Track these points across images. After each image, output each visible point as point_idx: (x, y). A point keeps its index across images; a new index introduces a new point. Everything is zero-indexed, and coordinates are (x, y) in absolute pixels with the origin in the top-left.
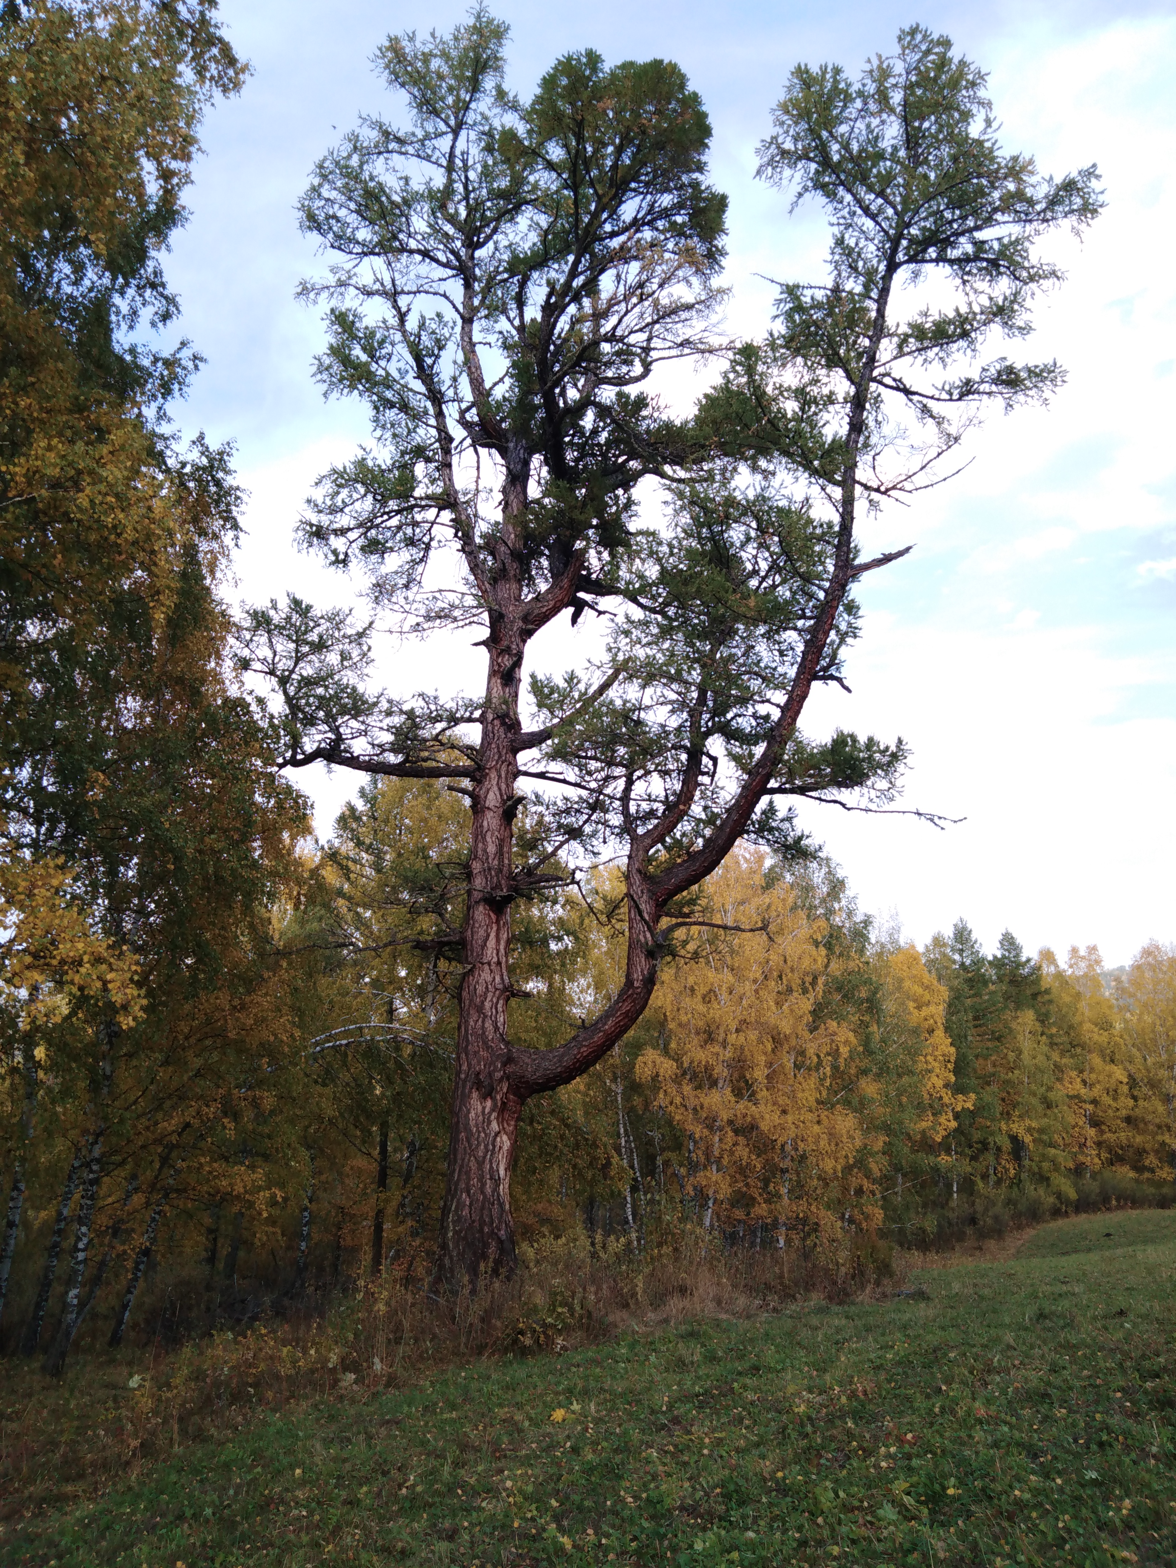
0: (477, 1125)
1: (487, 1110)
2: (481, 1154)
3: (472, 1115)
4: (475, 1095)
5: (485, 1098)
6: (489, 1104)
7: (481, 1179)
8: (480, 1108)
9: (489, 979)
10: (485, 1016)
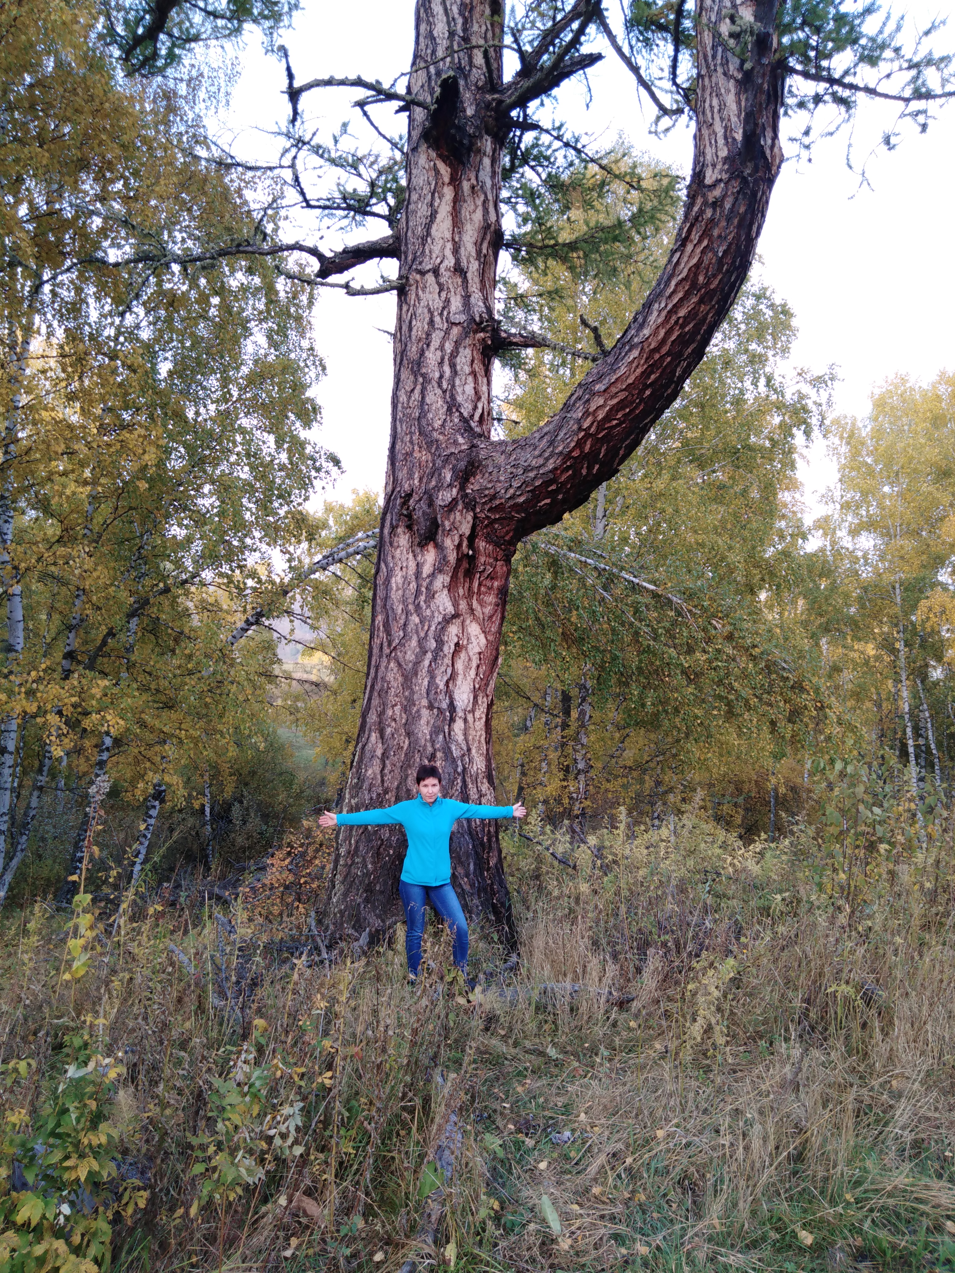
0: (404, 601)
1: (427, 570)
2: (410, 657)
3: (397, 580)
4: (403, 539)
5: (422, 545)
6: (430, 557)
7: (408, 706)
8: (412, 565)
9: (437, 304)
10: (427, 380)
